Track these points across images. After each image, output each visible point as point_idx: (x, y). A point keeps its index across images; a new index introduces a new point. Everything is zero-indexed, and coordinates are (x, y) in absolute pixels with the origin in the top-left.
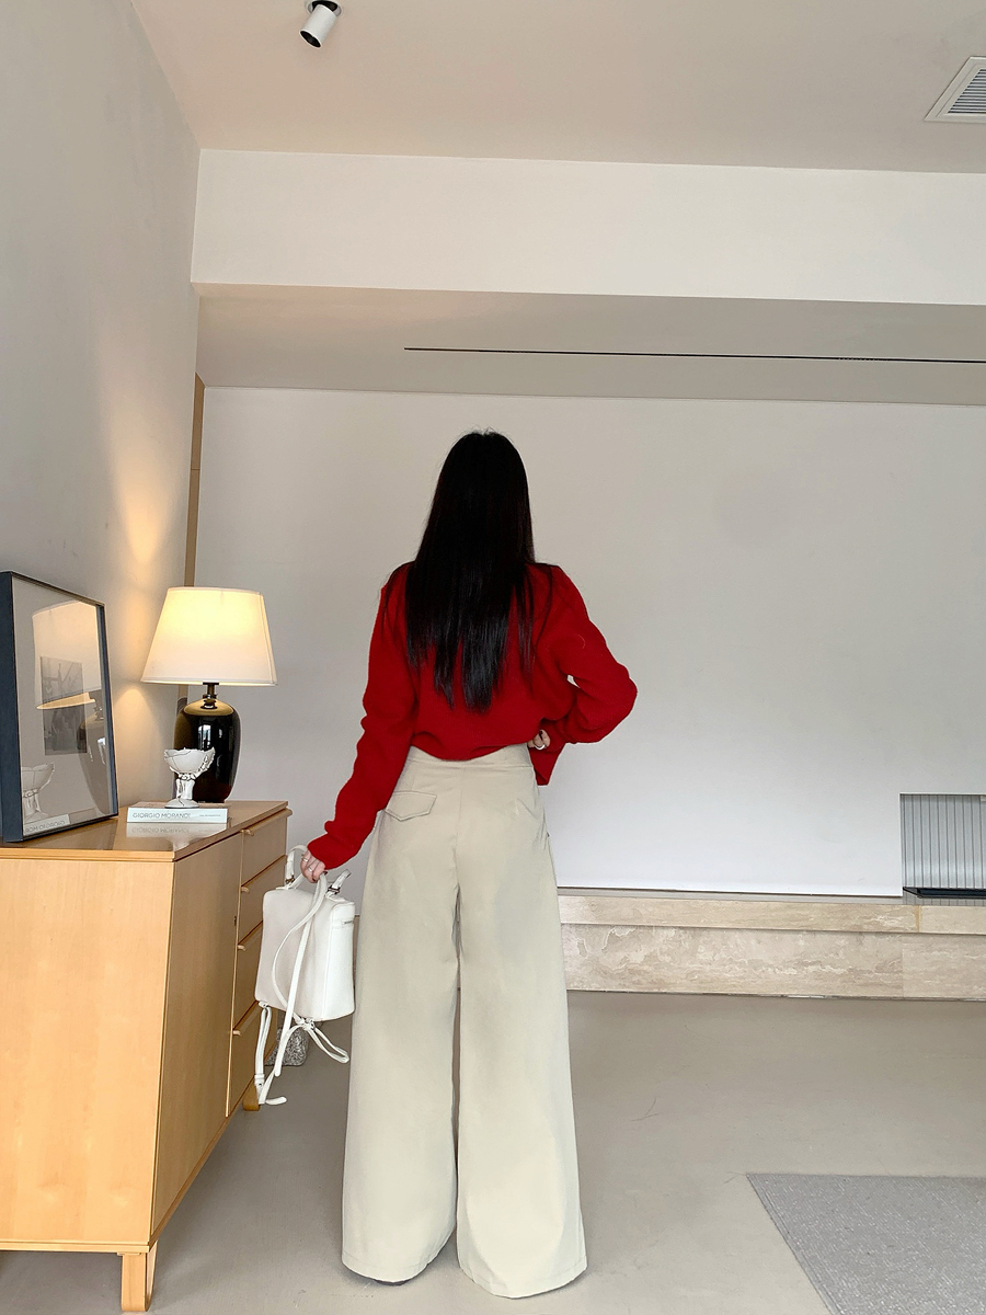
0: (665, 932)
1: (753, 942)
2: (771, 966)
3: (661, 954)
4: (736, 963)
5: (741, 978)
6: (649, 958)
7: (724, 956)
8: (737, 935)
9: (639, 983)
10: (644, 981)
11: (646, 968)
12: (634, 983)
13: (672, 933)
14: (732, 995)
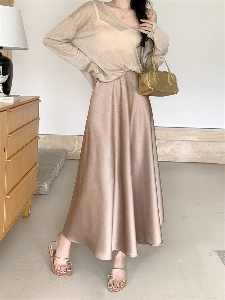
0: (177, 141)
1: (207, 145)
2: (212, 153)
3: (176, 149)
4: (201, 152)
5: (202, 157)
6: (172, 150)
7: (197, 150)
8: (201, 143)
9: (169, 158)
10: (170, 158)
11: (171, 153)
12: (167, 158)
13: (179, 142)
14: (199, 163)
